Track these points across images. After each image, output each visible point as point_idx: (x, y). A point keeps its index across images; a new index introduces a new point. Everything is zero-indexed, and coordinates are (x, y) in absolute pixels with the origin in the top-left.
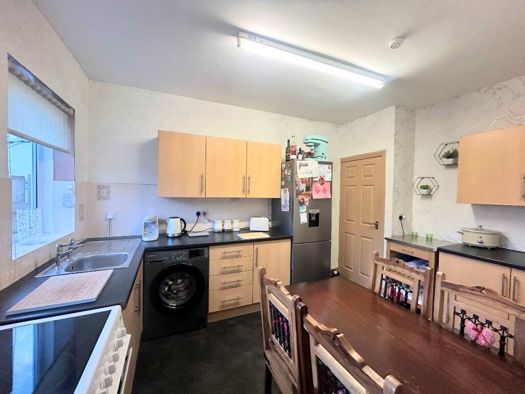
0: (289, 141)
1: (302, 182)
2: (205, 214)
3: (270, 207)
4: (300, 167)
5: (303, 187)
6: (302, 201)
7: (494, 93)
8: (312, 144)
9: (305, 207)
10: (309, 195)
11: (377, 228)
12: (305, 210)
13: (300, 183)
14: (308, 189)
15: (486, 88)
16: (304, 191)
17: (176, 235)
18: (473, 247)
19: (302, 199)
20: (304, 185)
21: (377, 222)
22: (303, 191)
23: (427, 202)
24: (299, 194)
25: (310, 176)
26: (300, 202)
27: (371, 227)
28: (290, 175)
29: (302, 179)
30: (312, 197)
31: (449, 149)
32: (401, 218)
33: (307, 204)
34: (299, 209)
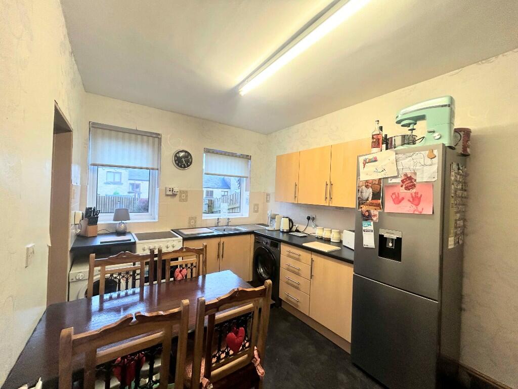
1: (367, 186)
2: (313, 219)
4: (365, 165)
5: (367, 193)
6: (367, 214)
9: (372, 223)
10: (378, 205)
12: (371, 228)
13: (364, 187)
14: (376, 195)
16: (370, 199)
17: (285, 231)
19: (367, 211)
20: (370, 190)
22: (368, 200)
24: (362, 204)
25: (381, 176)
26: (363, 215)
29: (367, 181)
33: (375, 218)
34: (362, 226)
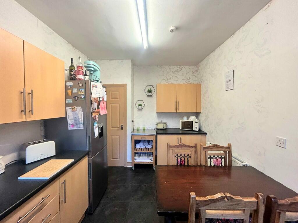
0: (72, 60)
3: (42, 128)
4: (93, 88)
5: (95, 105)
7: (162, 69)
8: (93, 69)
9: (97, 123)
11: (122, 129)
12: (97, 125)
13: (94, 102)
14: (98, 107)
15: (159, 66)
18: (161, 129)
19: (95, 116)
21: (122, 126)
22: (96, 109)
23: (140, 112)
24: (93, 112)
25: (98, 96)
26: (94, 119)
27: (118, 129)
28: (82, 95)
29: (95, 99)
30: (100, 114)
31: (149, 88)
32: (133, 121)
33: (97, 120)
